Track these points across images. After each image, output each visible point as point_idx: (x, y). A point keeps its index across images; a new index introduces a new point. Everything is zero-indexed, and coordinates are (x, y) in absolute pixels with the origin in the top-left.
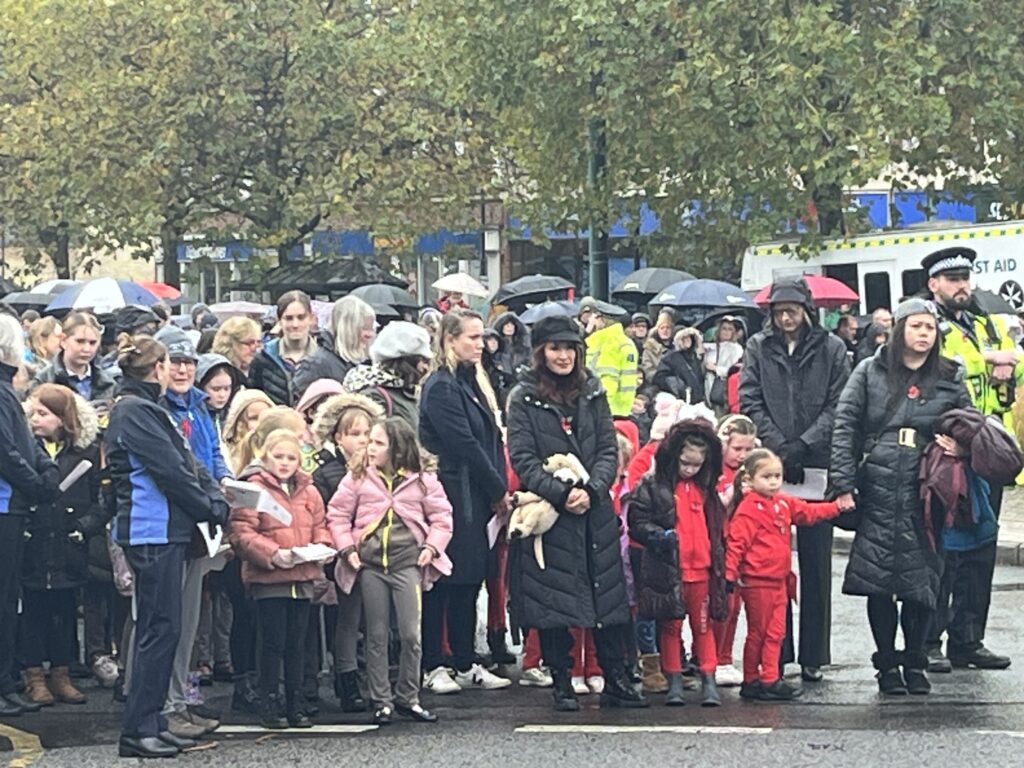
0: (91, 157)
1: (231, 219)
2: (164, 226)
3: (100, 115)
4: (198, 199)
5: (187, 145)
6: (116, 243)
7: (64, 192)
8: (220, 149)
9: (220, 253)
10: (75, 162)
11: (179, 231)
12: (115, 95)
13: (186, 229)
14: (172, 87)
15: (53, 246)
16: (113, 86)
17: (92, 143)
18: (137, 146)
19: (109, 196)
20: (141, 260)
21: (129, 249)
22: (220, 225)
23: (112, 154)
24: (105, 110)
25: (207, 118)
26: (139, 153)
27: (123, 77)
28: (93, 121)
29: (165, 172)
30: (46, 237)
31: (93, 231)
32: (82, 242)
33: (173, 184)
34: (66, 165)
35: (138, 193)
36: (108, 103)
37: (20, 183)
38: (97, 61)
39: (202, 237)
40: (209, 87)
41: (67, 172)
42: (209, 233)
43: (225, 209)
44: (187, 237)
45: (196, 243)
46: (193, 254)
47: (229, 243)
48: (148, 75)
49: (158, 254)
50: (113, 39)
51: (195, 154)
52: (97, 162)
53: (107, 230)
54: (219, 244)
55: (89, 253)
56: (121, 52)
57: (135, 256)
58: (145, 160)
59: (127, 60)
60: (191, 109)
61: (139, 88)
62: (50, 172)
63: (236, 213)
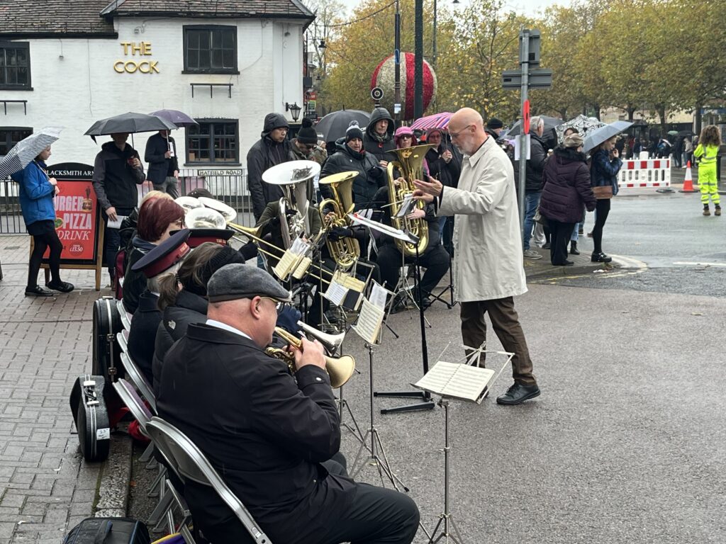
0: (673, 81)
1: (720, 100)
2: (697, 103)
3: (677, 67)
4: (708, 94)
5: (705, 76)
6: (680, 109)
7: (664, 92)
8: (717, 77)
9: (715, 112)
10: (668, 82)
11: (702, 105)
12: (682, 60)
13: (703, 105)
14: (701, 57)
15: (659, 110)
16: (682, 57)
17: (673, 76)
18: (689, 77)
19: (678, 93)
20: (688, 114)
21: (684, 111)
22: (716, 102)
23: (680, 79)
24: (679, 65)
25: (713, 67)
26: (690, 79)
27: (686, 54)
28: (675, 69)
29: (698, 85)
30: (657, 107)
31: (673, 105)
32: (669, 108)
33: (700, 90)
34: (665, 83)
35: (689, 92)
36: (679, 63)
37: (649, 89)
38: (677, 49)
39: (709, 106)
40: (714, 57)
41: (665, 86)
42: (711, 105)
43: (717, 97)
44: (704, 107)
45: (707, 108)
46: (706, 112)
47: (719, 108)
48: (693, 53)
49: (694, 112)
50: (683, 42)
51: (708, 79)
52: (675, 82)
53: (678, 104)
54: (715, 109)
55: (671, 112)
56: (685, 46)
57: (686, 113)
58: (691, 81)
59: (687, 48)
60: (708, 64)
61: (690, 58)
62: (659, 86)
63: (721, 98)
